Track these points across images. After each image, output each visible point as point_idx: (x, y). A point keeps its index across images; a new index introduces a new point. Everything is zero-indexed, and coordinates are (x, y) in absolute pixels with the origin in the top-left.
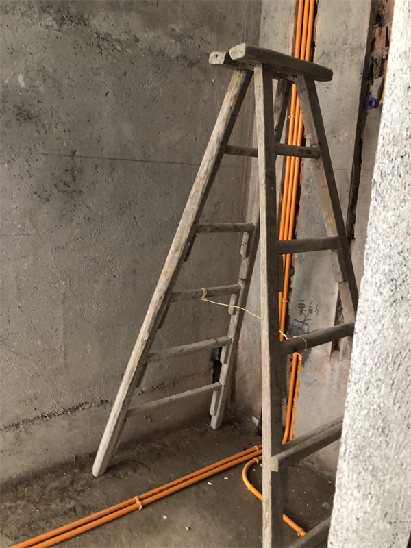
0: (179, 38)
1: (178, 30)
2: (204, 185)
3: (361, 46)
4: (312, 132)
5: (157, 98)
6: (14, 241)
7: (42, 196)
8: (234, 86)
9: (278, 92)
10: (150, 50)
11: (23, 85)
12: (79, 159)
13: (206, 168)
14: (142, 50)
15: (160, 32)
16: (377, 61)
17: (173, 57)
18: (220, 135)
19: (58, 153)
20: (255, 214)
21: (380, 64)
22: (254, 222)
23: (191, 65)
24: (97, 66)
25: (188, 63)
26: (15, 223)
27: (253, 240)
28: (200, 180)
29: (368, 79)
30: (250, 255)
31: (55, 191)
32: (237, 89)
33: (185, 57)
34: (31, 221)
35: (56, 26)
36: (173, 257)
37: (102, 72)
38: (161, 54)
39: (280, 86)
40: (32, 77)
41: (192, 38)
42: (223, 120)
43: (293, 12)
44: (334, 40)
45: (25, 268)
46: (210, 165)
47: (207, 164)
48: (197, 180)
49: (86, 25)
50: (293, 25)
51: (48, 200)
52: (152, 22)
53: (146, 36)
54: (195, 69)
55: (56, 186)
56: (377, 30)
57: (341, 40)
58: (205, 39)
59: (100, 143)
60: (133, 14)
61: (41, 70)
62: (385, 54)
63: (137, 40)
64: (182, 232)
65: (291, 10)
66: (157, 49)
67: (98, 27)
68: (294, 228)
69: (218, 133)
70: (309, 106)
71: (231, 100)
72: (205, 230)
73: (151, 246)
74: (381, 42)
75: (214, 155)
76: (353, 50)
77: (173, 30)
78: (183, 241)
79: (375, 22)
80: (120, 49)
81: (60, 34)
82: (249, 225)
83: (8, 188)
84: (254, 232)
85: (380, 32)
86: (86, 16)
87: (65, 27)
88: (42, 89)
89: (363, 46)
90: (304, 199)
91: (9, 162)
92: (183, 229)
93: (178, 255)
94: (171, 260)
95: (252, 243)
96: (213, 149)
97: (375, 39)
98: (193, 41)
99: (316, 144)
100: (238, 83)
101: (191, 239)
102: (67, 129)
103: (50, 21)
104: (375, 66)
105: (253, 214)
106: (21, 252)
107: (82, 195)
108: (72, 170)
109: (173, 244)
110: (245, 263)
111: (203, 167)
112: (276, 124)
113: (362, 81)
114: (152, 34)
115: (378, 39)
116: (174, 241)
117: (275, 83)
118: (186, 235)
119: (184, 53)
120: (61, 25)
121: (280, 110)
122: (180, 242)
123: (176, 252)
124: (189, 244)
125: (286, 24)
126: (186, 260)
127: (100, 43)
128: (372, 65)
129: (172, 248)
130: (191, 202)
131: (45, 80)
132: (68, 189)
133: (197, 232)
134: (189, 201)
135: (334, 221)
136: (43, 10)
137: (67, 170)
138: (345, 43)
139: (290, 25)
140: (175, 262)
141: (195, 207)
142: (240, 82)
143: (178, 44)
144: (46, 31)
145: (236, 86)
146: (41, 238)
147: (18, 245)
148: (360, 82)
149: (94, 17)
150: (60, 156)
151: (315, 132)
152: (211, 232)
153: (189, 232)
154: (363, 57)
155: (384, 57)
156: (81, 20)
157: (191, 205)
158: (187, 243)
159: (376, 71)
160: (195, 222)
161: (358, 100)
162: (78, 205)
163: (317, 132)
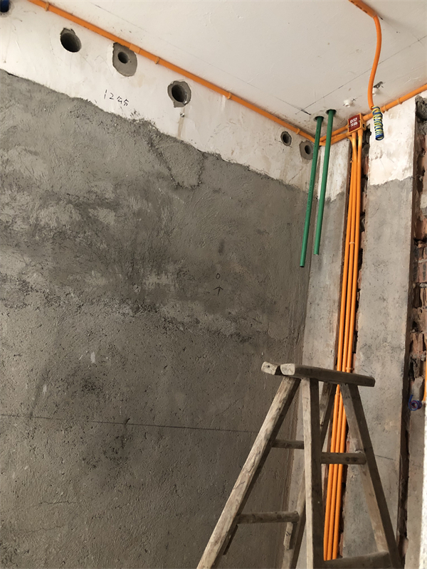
0: (235, 320)
1: (233, 313)
2: (250, 478)
3: (400, 347)
4: (357, 437)
5: (210, 370)
6: (53, 509)
7: (89, 462)
8: (284, 390)
9: (324, 392)
10: (208, 330)
11: (93, 360)
12: (131, 426)
13: (253, 461)
14: (201, 329)
15: (218, 316)
16: (417, 361)
17: (228, 334)
18: (269, 433)
19: (112, 421)
20: (299, 503)
21: (419, 365)
22: (299, 510)
23: (243, 341)
24: (160, 344)
25: (240, 339)
26: (59, 489)
27: (297, 531)
28: (246, 472)
29: (409, 375)
30: (294, 547)
31: (103, 457)
32: (286, 393)
33: (238, 335)
34: (75, 488)
35: (131, 314)
36: (212, 550)
37: (164, 349)
38: (218, 332)
39: (326, 388)
40: (103, 354)
41: (245, 319)
42: (272, 419)
43: (337, 304)
44: (375, 336)
45: (58, 539)
46: (257, 458)
47: (254, 458)
48: (243, 472)
49: (156, 312)
50: (337, 315)
51: (95, 466)
52: (211, 307)
53: (206, 319)
54: (247, 344)
55: (105, 452)
56: (414, 335)
57: (381, 337)
58: (257, 319)
59: (153, 411)
60: (197, 302)
61: (112, 348)
62: (423, 356)
63: (198, 322)
64: (224, 522)
65: (334, 302)
66: (213, 329)
67: (166, 313)
68: (341, 510)
69: (267, 430)
70: (353, 413)
71: (280, 402)
72: (248, 522)
73: (188, 516)
74: (419, 346)
75: (261, 450)
76: (393, 349)
77: (230, 313)
78: (224, 533)
79: (411, 328)
80: (182, 329)
81: (134, 319)
82: (293, 514)
83: (60, 455)
84: (299, 522)
85: (417, 337)
86: (158, 305)
87: (138, 314)
88: (109, 364)
89: (402, 348)
90: (351, 481)
91: (66, 429)
92: (225, 520)
93: (217, 548)
94: (210, 553)
95: (296, 535)
96: (261, 444)
97: (412, 341)
98: (246, 321)
99: (361, 450)
100: (287, 388)
101: (232, 531)
102: (125, 399)
103: (127, 310)
104: (414, 365)
105: (298, 503)
106: (57, 522)
107: (128, 462)
108: (123, 437)
109: (213, 535)
110: (288, 555)
111: (250, 459)
112: (321, 420)
113: (404, 379)
114: (211, 317)
115: (415, 342)
116: (214, 532)
117: (321, 384)
118: (227, 527)
119: (238, 331)
120: (135, 313)
121: (326, 409)
122: (220, 534)
123: (215, 545)
124: (230, 537)
125: (331, 312)
126: (225, 553)
127: (166, 326)
128: (412, 364)
129: (212, 539)
130: (236, 492)
131: (113, 356)
132: (115, 455)
133: (239, 523)
134: (233, 491)
135: (384, 534)
136: (123, 301)
137: (117, 438)
138: (385, 340)
139: (334, 314)
140: (214, 556)
141: (240, 498)
142: (289, 388)
143: (233, 324)
144: (123, 317)
145: (286, 390)
146: (80, 506)
147: (56, 513)
148: (402, 378)
149: (164, 306)
150: (114, 424)
151: (360, 437)
152: (254, 522)
153: (231, 524)
154: (402, 356)
155: (423, 360)
156: (153, 308)
157: (235, 496)
158: (228, 536)
159: (416, 370)
160: (238, 514)
161: (401, 394)
162: (122, 472)
163: (362, 438)
